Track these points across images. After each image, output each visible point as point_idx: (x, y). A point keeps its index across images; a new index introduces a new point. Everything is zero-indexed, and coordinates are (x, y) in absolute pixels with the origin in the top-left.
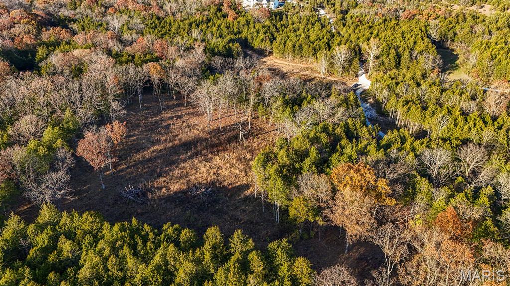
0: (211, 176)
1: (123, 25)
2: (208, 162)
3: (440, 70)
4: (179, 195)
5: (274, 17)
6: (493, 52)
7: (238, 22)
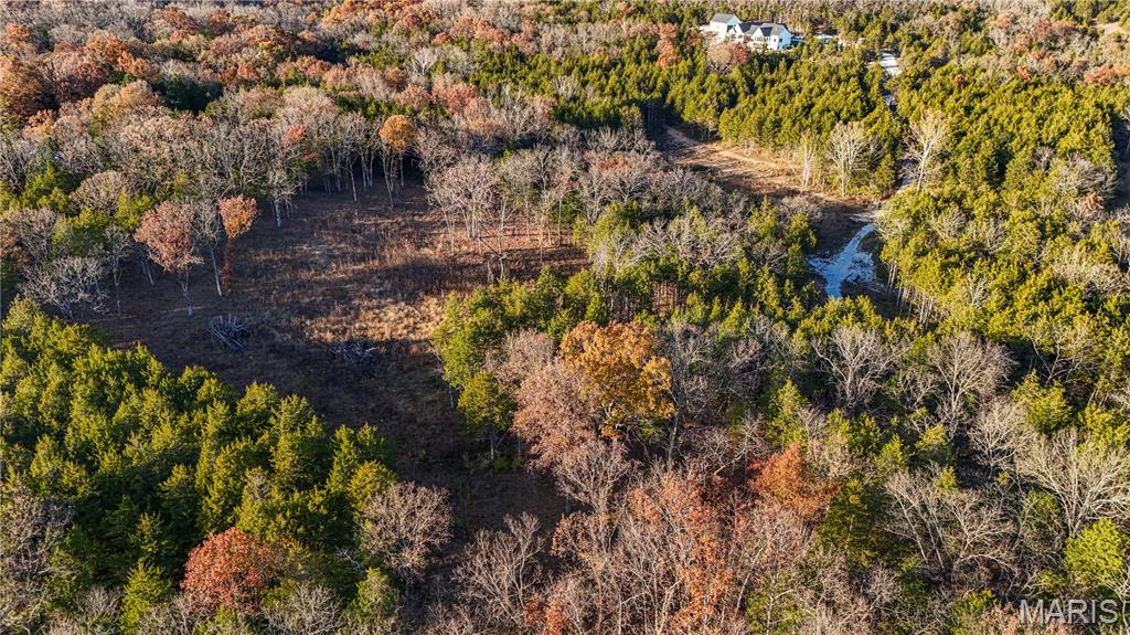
0: (397, 330)
2: (410, 304)
3: (1100, 198)
5: (756, 62)
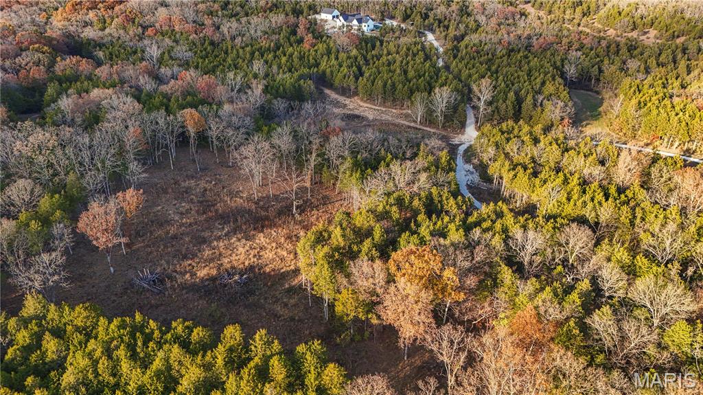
0: (250, 259)
1: (164, 53)
2: (248, 240)
3: (570, 121)
4: (206, 283)
5: (363, 44)
6: (644, 98)
7: (316, 51)
